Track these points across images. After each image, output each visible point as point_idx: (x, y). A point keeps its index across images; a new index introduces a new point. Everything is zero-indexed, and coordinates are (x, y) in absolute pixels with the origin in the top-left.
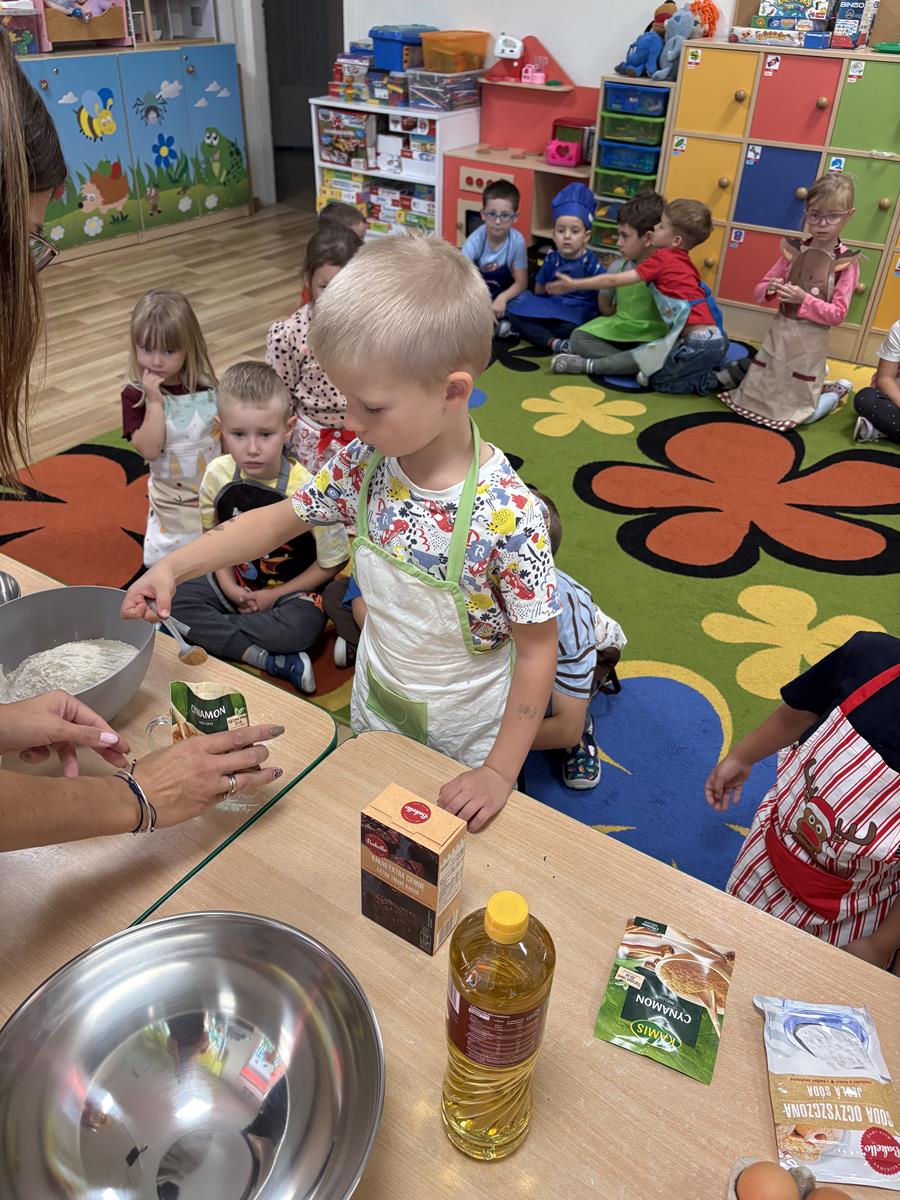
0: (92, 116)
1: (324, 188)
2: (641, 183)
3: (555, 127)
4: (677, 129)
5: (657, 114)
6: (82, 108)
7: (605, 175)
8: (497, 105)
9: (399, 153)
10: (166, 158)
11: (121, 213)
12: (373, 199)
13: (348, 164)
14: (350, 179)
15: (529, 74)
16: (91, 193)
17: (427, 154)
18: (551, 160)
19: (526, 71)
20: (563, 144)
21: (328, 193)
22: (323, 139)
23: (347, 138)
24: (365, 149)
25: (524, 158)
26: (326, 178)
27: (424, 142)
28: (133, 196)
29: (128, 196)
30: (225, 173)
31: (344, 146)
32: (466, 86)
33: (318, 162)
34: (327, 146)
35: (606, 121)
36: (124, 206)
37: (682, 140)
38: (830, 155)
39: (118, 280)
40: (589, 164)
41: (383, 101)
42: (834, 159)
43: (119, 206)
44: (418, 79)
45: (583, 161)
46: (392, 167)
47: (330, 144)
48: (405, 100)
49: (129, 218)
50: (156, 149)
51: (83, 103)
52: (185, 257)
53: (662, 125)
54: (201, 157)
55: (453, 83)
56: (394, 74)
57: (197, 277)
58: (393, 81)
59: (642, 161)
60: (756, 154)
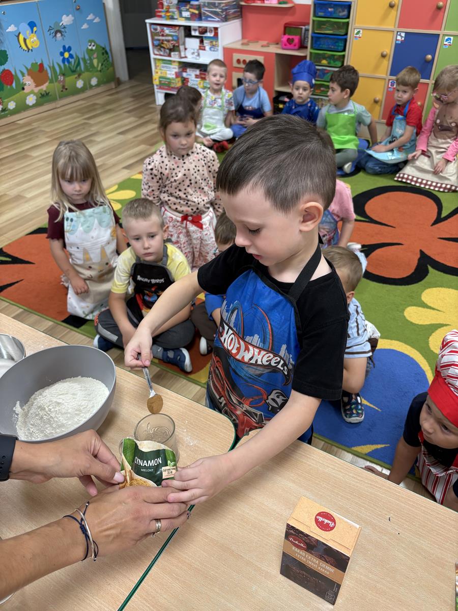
0: (26, 38)
1: (157, 70)
2: (336, 57)
3: (285, 28)
4: (357, 25)
5: (344, 17)
6: (20, 33)
7: (316, 54)
8: (251, 17)
9: (198, 48)
10: (68, 59)
11: (45, 91)
12: (185, 75)
13: (170, 56)
14: (171, 64)
16: (28, 81)
17: (213, 47)
18: (285, 47)
20: (291, 37)
21: (159, 73)
22: (155, 42)
23: (168, 41)
24: (178, 46)
25: (268, 46)
26: (157, 65)
27: (212, 40)
28: (51, 82)
29: (48, 81)
30: (100, 65)
31: (166, 46)
32: (234, 7)
33: (152, 56)
34: (157, 46)
35: (316, 23)
36: (47, 87)
37: (359, 31)
38: (444, 35)
39: (47, 130)
40: (306, 47)
41: (187, 19)
42: (446, 38)
43: (44, 87)
44: (206, 4)
45: (302, 46)
46: (194, 56)
47: (159, 45)
48: (199, 17)
49: (50, 94)
50: (62, 54)
51: (21, 31)
52: (83, 114)
53: (348, 23)
54: (87, 57)
55: (226, 6)
56: (193, 3)
57: (91, 125)
58: (192, 7)
59: (337, 44)
60: (402, 37)
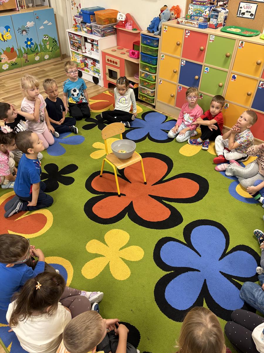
0: (3, 34)
1: (73, 57)
2: (153, 68)
3: (133, 45)
4: (161, 52)
5: (156, 46)
7: (143, 64)
8: (121, 34)
9: (91, 49)
10: (30, 45)
12: (86, 61)
13: (78, 51)
14: (79, 55)
15: (127, 26)
16: (4, 57)
17: (97, 50)
18: (130, 57)
19: (127, 25)
20: (134, 51)
21: (74, 59)
22: (71, 42)
23: (77, 43)
24: (81, 47)
25: (125, 54)
26: (73, 54)
27: (96, 46)
28: (19, 57)
29: (17, 57)
30: (51, 48)
31: (76, 45)
33: (70, 49)
34: (72, 44)
35: (142, 47)
36: (16, 60)
37: (163, 55)
38: (205, 66)
41: (86, 32)
42: (206, 68)
43: (14, 60)
44: (94, 26)
46: (89, 53)
48: (91, 32)
49: (17, 64)
50: (26, 43)
53: (157, 50)
55: (104, 28)
56: (88, 24)
58: (88, 26)
59: (153, 61)
